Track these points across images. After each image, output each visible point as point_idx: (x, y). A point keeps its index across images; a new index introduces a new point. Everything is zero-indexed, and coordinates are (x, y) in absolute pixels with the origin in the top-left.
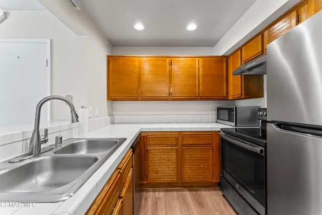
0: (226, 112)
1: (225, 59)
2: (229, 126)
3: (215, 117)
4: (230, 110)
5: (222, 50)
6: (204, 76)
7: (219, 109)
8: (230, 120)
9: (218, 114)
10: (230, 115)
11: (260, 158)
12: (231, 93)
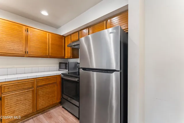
0: (64, 65)
2: (65, 71)
3: (58, 67)
4: (66, 64)
6: (52, 44)
7: (60, 63)
8: (66, 69)
9: (60, 66)
10: (66, 66)
11: (78, 83)
12: (66, 55)
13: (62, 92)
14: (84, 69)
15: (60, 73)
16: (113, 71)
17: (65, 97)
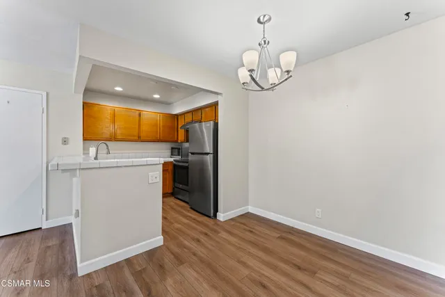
0: (177, 150)
1: (177, 116)
2: (178, 158)
3: (170, 154)
4: (179, 149)
5: (177, 110)
6: (163, 126)
7: (172, 148)
8: (179, 155)
9: (172, 152)
10: (179, 152)
11: (187, 168)
12: (180, 139)
13: (174, 181)
14: (192, 154)
15: (172, 160)
16: (207, 154)
17: (177, 185)
